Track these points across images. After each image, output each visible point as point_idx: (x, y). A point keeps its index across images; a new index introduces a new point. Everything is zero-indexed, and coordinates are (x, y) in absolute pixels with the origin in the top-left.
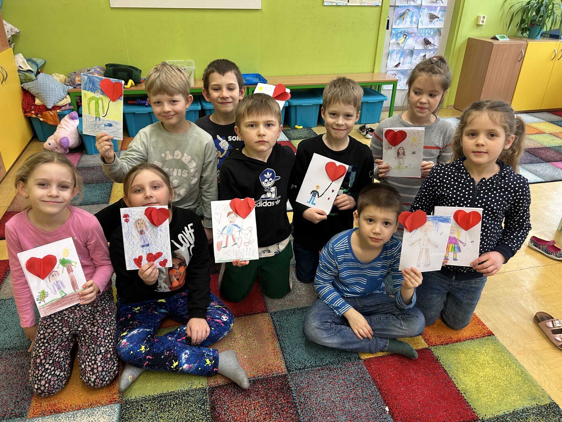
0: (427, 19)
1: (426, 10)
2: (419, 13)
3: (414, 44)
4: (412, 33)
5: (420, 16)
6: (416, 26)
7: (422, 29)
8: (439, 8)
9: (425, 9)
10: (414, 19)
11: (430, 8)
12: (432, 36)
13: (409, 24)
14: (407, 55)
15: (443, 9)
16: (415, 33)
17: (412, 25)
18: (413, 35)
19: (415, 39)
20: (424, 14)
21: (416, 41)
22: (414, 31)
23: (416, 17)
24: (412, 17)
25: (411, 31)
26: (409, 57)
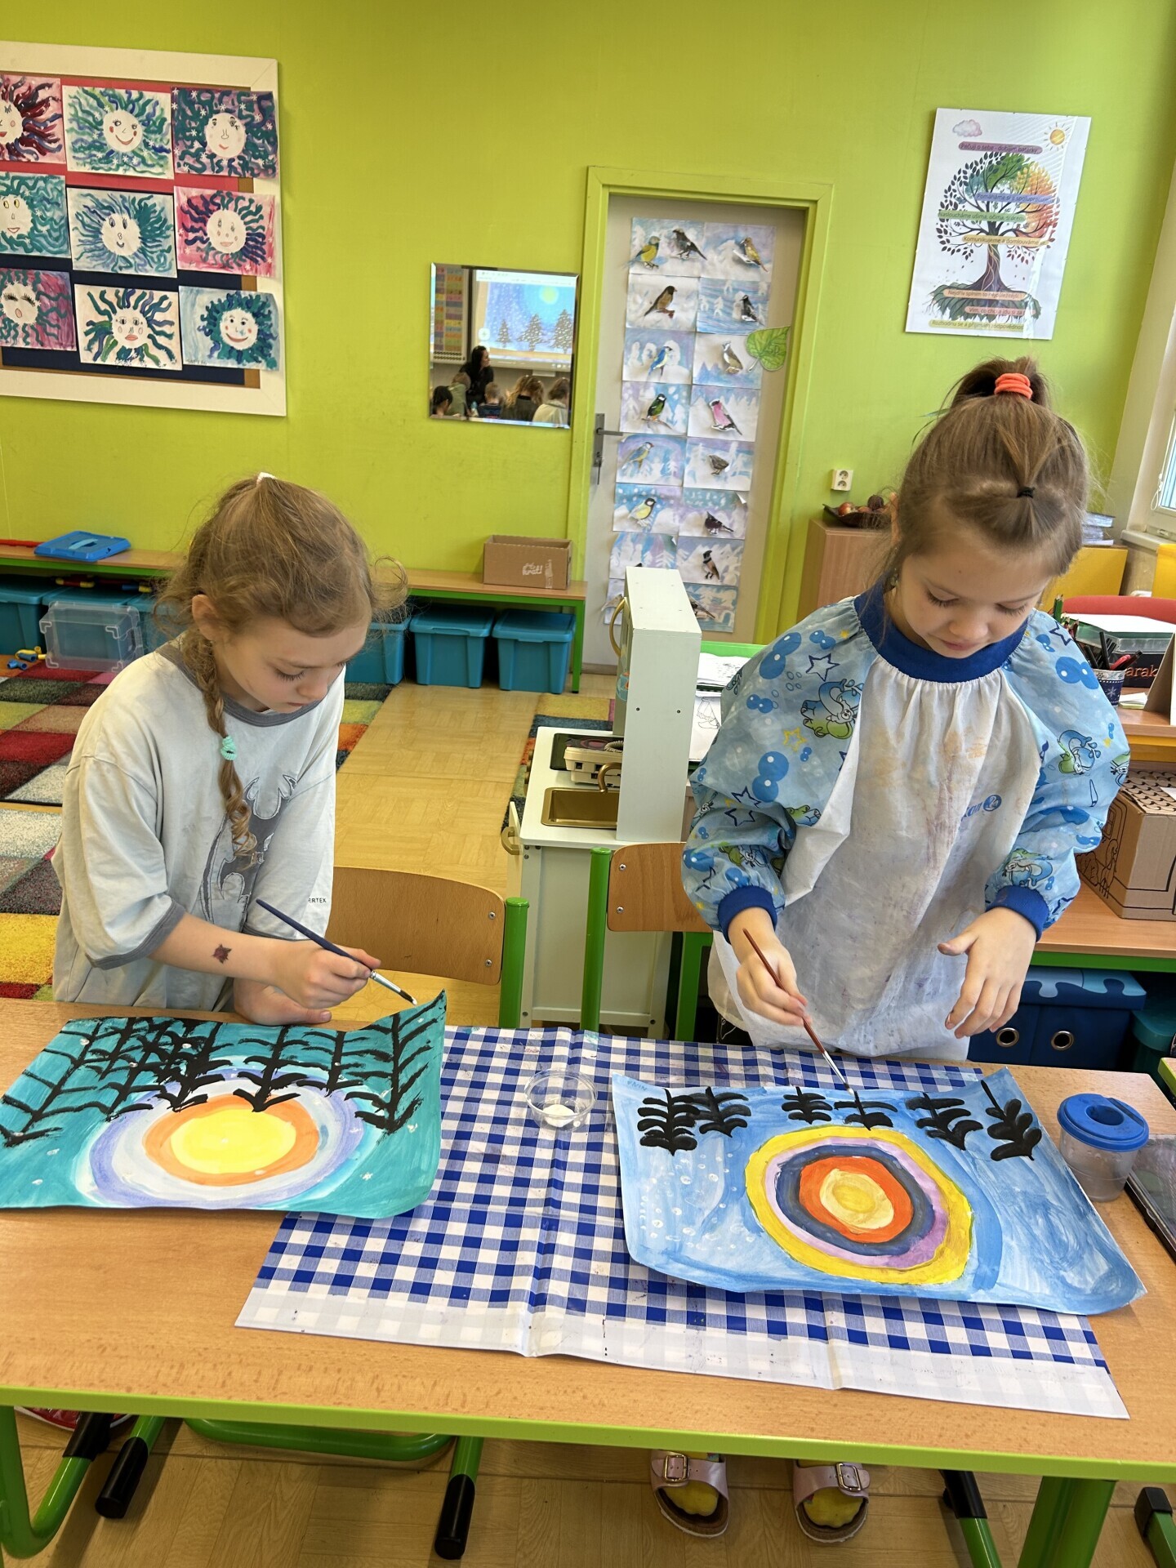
0: (707, 470)
1: (700, 447)
2: (683, 453)
3: (677, 523)
4: (667, 498)
5: (688, 461)
6: (679, 482)
7: (697, 490)
8: (734, 447)
9: (697, 445)
10: (672, 466)
11: (709, 443)
12: (723, 509)
13: (659, 475)
14: (661, 549)
15: (747, 449)
16: (677, 499)
17: (667, 480)
18: (672, 502)
19: (681, 511)
20: (696, 456)
21: (682, 517)
22: (672, 494)
23: (676, 460)
24: (666, 460)
25: (668, 494)
26: (665, 553)
